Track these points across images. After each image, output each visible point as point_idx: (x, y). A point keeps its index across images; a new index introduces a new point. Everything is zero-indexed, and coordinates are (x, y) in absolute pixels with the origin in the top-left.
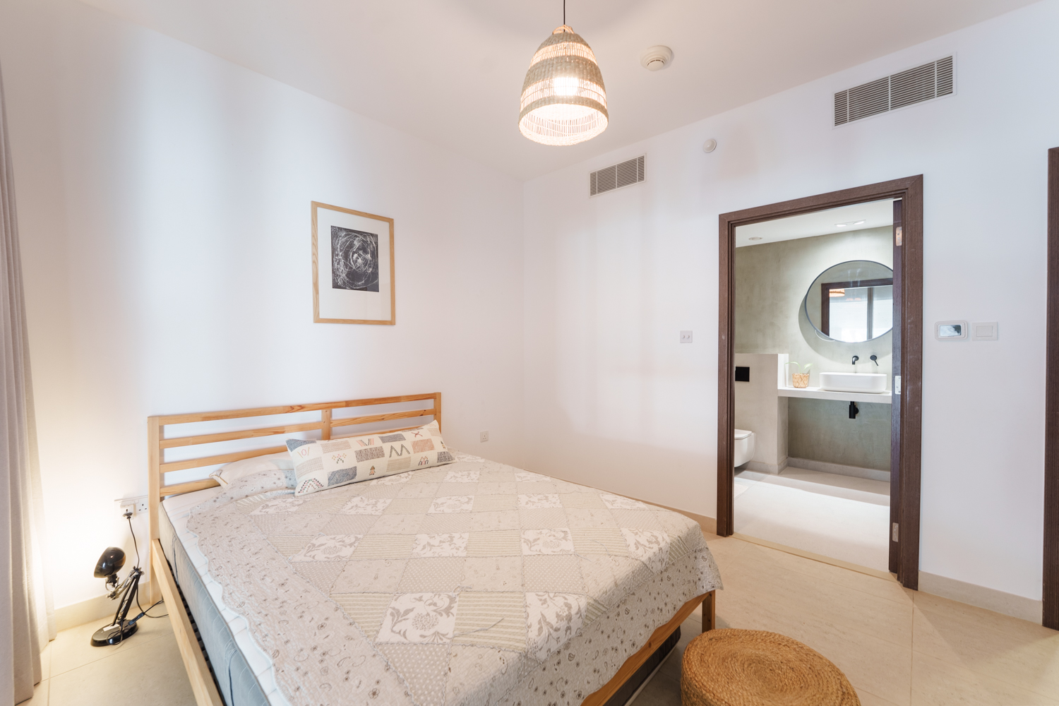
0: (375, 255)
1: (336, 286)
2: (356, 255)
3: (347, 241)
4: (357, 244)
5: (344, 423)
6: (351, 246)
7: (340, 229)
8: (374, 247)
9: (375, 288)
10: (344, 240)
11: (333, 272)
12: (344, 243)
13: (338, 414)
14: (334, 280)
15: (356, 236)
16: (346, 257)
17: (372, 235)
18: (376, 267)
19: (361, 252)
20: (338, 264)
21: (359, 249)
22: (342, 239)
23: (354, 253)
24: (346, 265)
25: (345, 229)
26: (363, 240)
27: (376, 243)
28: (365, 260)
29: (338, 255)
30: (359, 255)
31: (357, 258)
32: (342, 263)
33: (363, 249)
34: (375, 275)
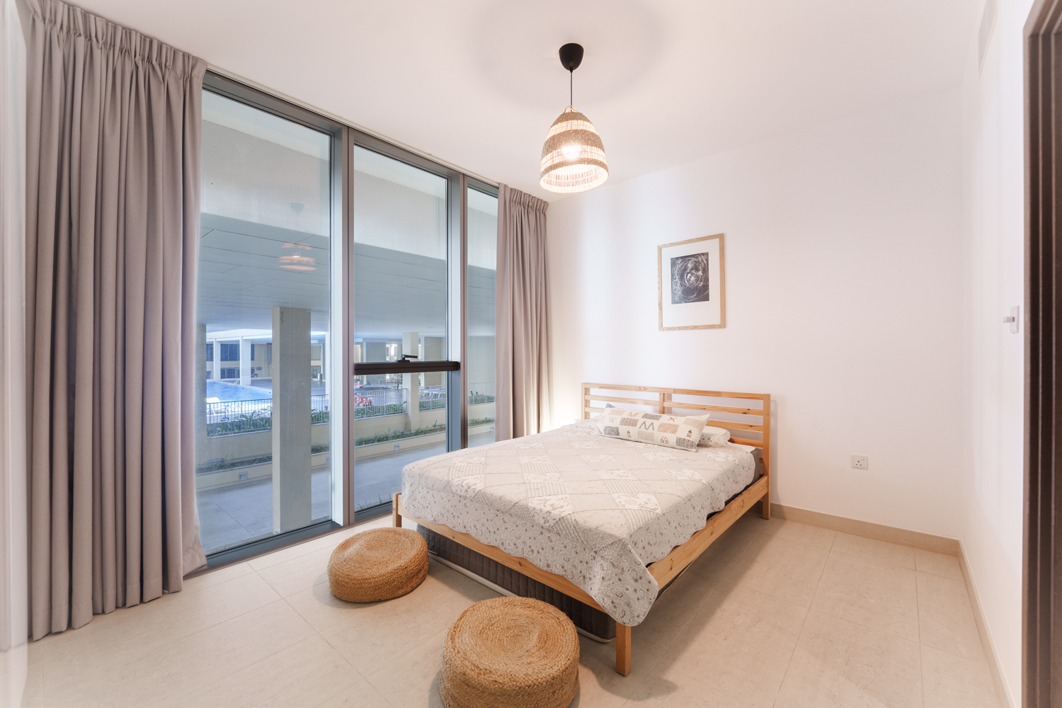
0: (706, 270)
1: (674, 302)
2: (689, 275)
3: (682, 266)
4: (690, 266)
5: (681, 405)
6: (686, 269)
7: (677, 258)
8: (705, 264)
9: (706, 298)
10: (680, 266)
11: (672, 292)
12: (680, 268)
13: (677, 398)
14: (672, 298)
15: (690, 260)
16: (682, 277)
17: (703, 254)
18: (707, 280)
19: (693, 272)
20: (676, 285)
21: (692, 269)
22: (679, 264)
23: (688, 273)
24: (681, 285)
25: (681, 257)
26: (695, 261)
27: (707, 260)
28: (697, 277)
29: (675, 279)
30: (692, 274)
31: (691, 277)
32: (678, 284)
33: (696, 269)
34: (706, 287)
